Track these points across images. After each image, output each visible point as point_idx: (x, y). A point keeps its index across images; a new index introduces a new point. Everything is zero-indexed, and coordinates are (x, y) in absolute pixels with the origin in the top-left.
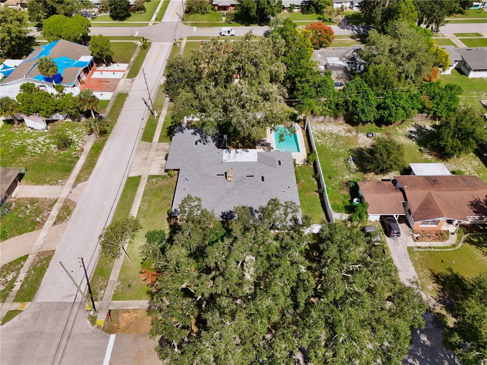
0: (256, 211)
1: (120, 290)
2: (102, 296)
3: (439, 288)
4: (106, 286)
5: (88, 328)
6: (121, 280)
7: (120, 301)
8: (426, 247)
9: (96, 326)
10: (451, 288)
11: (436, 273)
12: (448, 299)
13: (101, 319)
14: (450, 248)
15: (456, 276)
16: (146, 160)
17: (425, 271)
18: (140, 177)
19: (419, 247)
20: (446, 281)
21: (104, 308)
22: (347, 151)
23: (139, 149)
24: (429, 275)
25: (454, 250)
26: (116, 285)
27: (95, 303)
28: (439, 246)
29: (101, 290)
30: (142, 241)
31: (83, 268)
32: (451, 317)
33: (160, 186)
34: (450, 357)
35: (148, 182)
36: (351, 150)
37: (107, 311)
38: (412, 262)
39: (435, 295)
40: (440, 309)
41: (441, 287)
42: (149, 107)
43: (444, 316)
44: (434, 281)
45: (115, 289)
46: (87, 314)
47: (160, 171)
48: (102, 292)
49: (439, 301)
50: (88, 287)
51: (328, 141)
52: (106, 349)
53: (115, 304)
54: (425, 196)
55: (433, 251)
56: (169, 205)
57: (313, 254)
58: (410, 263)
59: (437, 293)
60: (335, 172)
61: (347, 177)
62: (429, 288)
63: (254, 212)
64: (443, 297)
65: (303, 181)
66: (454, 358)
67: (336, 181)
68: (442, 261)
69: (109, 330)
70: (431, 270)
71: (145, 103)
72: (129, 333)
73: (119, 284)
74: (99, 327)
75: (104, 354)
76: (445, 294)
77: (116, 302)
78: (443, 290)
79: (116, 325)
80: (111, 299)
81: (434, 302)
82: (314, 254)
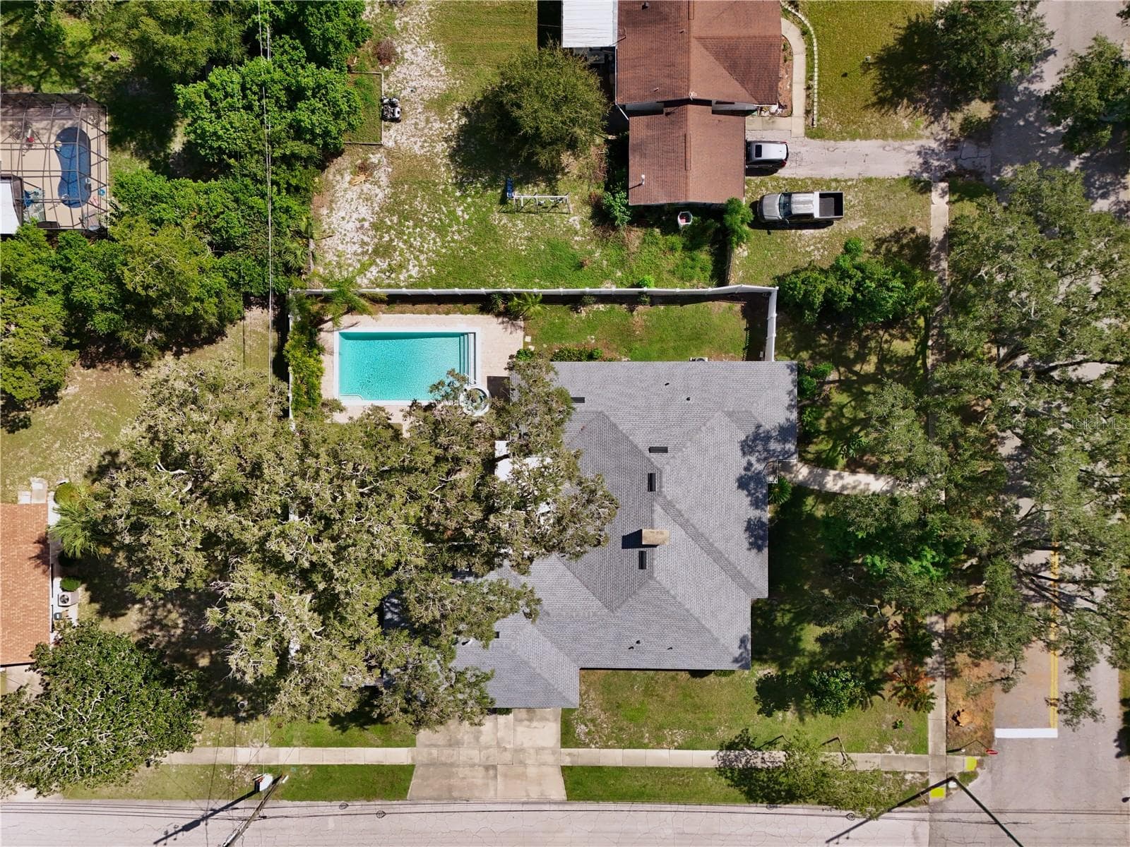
0: (747, 469)
1: (905, 743)
2: (918, 775)
3: (908, 107)
4: (896, 773)
5: (983, 782)
6: (881, 746)
7: (930, 736)
8: (808, 96)
9: (978, 770)
10: (910, 81)
11: (874, 99)
12: (932, 97)
13: (966, 763)
14: (811, 44)
15: (880, 61)
16: (494, 767)
17: (867, 120)
18: (566, 770)
19: (808, 112)
20: (892, 86)
21: (944, 763)
22: (464, 196)
23: (448, 796)
24: (877, 115)
25: (818, 38)
26: (893, 753)
27: (932, 783)
28: (804, 67)
29: (904, 780)
30: (784, 721)
31: (851, 832)
32: (970, 107)
33: (605, 711)
34: (1043, 138)
35: (587, 746)
36: (460, 185)
37: (950, 756)
38: (843, 139)
39: (923, 121)
40: (954, 122)
41: (905, 101)
42: (215, 812)
43: (965, 119)
44: (891, 112)
45: (902, 754)
46: (954, 792)
47: (547, 720)
48: (908, 777)
49: (937, 117)
50: (896, 809)
51: (417, 244)
52: (1022, 740)
53: (936, 744)
54: (708, 53)
55: (819, 84)
56: (673, 678)
57: (824, 345)
58: (847, 145)
59: (918, 114)
60: (552, 246)
61: (575, 220)
62: (906, 127)
63: (749, 473)
64: (927, 106)
65: (592, 339)
66: (1044, 132)
67: (591, 253)
68: (845, 75)
69: (986, 745)
70: (866, 107)
71: (187, 828)
72: (993, 705)
73: (890, 748)
74: (980, 764)
75: (1031, 741)
76: (921, 100)
77: (930, 744)
78: (913, 100)
79: (979, 734)
80: (924, 756)
81: (936, 128)
82: (823, 342)
